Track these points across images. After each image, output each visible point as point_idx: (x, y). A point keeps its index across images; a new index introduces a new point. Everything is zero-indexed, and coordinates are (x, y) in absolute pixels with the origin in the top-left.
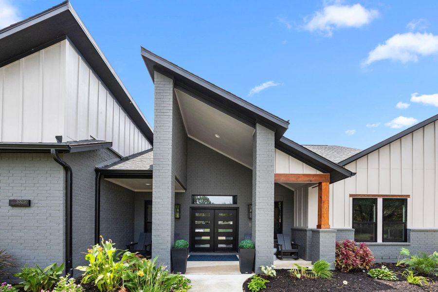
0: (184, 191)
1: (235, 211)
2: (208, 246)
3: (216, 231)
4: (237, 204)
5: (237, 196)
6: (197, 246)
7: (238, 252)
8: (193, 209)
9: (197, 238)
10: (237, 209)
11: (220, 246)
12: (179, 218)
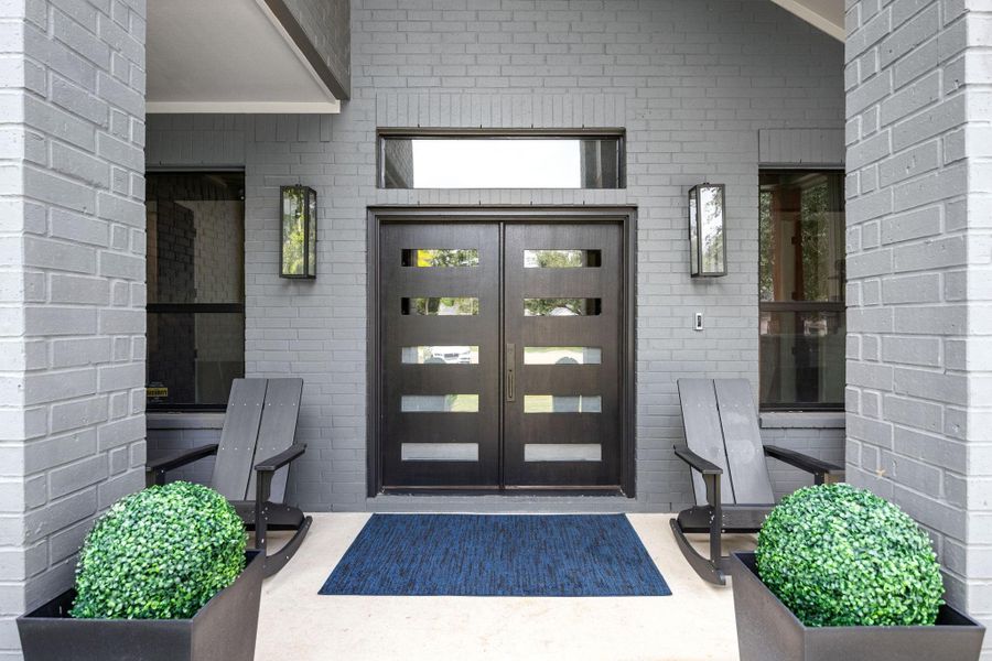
0: (333, 107)
1: (614, 231)
2: (468, 452)
3: (510, 357)
4: (622, 185)
5: (620, 135)
6: (411, 452)
7: (631, 494)
8: (385, 222)
9: (412, 404)
10: (621, 220)
11: (535, 453)
12: (307, 278)
